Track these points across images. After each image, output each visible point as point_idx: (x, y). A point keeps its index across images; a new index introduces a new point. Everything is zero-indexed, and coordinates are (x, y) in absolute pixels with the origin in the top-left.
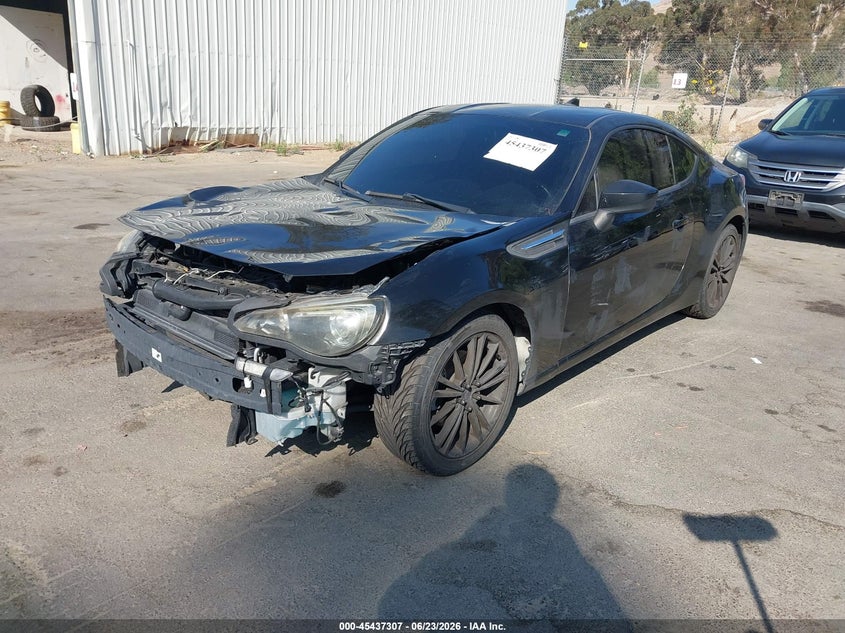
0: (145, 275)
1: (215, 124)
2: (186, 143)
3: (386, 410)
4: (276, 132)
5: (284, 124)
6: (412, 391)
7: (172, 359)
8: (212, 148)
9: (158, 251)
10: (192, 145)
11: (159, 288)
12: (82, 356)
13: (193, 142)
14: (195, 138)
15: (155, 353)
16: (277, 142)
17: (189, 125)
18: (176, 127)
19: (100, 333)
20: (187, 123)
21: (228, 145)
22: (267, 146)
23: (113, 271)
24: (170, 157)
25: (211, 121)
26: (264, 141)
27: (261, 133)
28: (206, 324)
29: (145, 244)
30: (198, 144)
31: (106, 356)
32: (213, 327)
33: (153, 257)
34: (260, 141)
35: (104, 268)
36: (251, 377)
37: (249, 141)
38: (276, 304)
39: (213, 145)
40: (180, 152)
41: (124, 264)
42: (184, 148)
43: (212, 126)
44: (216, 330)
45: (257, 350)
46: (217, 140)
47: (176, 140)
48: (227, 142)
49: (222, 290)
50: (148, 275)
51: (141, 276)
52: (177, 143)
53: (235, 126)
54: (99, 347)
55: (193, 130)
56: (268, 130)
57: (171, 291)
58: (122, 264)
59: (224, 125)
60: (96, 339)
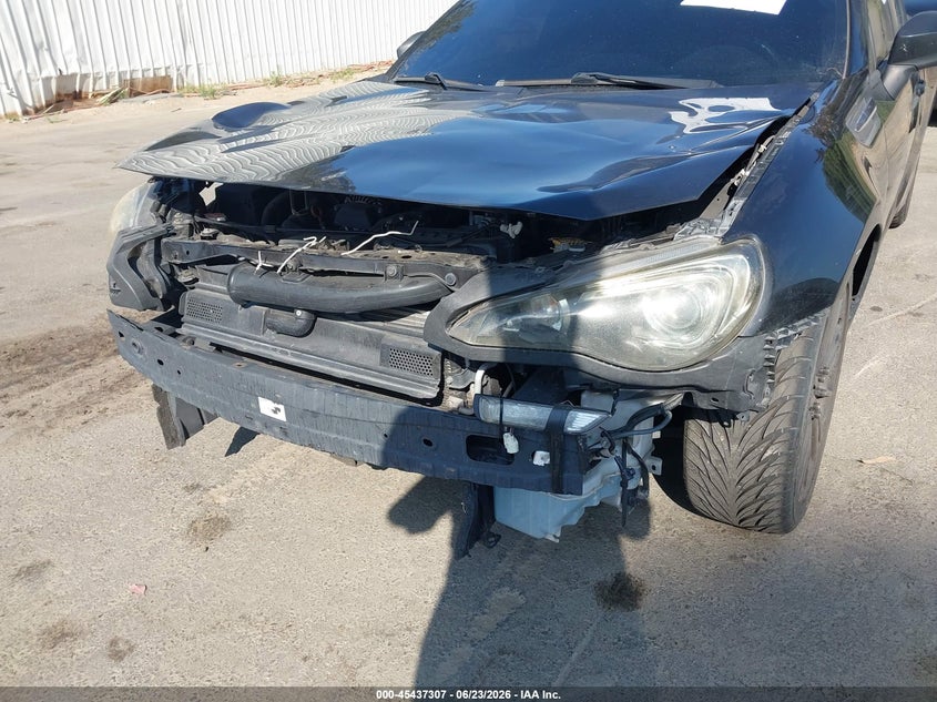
0: (193, 265)
1: (112, 67)
2: (77, 96)
3: (723, 447)
4: (193, 70)
5: (202, 59)
6: (787, 408)
7: (315, 414)
8: (114, 99)
9: (198, 219)
10: (86, 98)
11: (241, 283)
12: (60, 411)
13: (87, 94)
14: (89, 88)
15: (266, 406)
16: (197, 84)
17: (78, 71)
18: (61, 76)
19: (75, 369)
20: (74, 68)
21: (134, 93)
22: (186, 90)
23: (132, 261)
24: (60, 115)
25: (104, 64)
26: (180, 84)
27: (174, 75)
28: (353, 338)
29: (167, 210)
30: (94, 96)
31: (102, 407)
32: (374, 342)
33: (192, 229)
34: (175, 84)
35: (116, 261)
36: (518, 432)
37: (160, 86)
38: (533, 282)
39: (114, 95)
40: (71, 107)
41: (148, 249)
42: (75, 103)
43: (109, 70)
44: (383, 346)
45: (480, 373)
46: (118, 88)
47: (63, 92)
48: (132, 90)
49: (392, 270)
50: (198, 263)
51: (183, 267)
52: (66, 97)
53: (138, 67)
54: (83, 392)
55: (85, 77)
56: (183, 69)
57: (272, 285)
58: (145, 249)
59: (125, 67)
60: (72, 380)
